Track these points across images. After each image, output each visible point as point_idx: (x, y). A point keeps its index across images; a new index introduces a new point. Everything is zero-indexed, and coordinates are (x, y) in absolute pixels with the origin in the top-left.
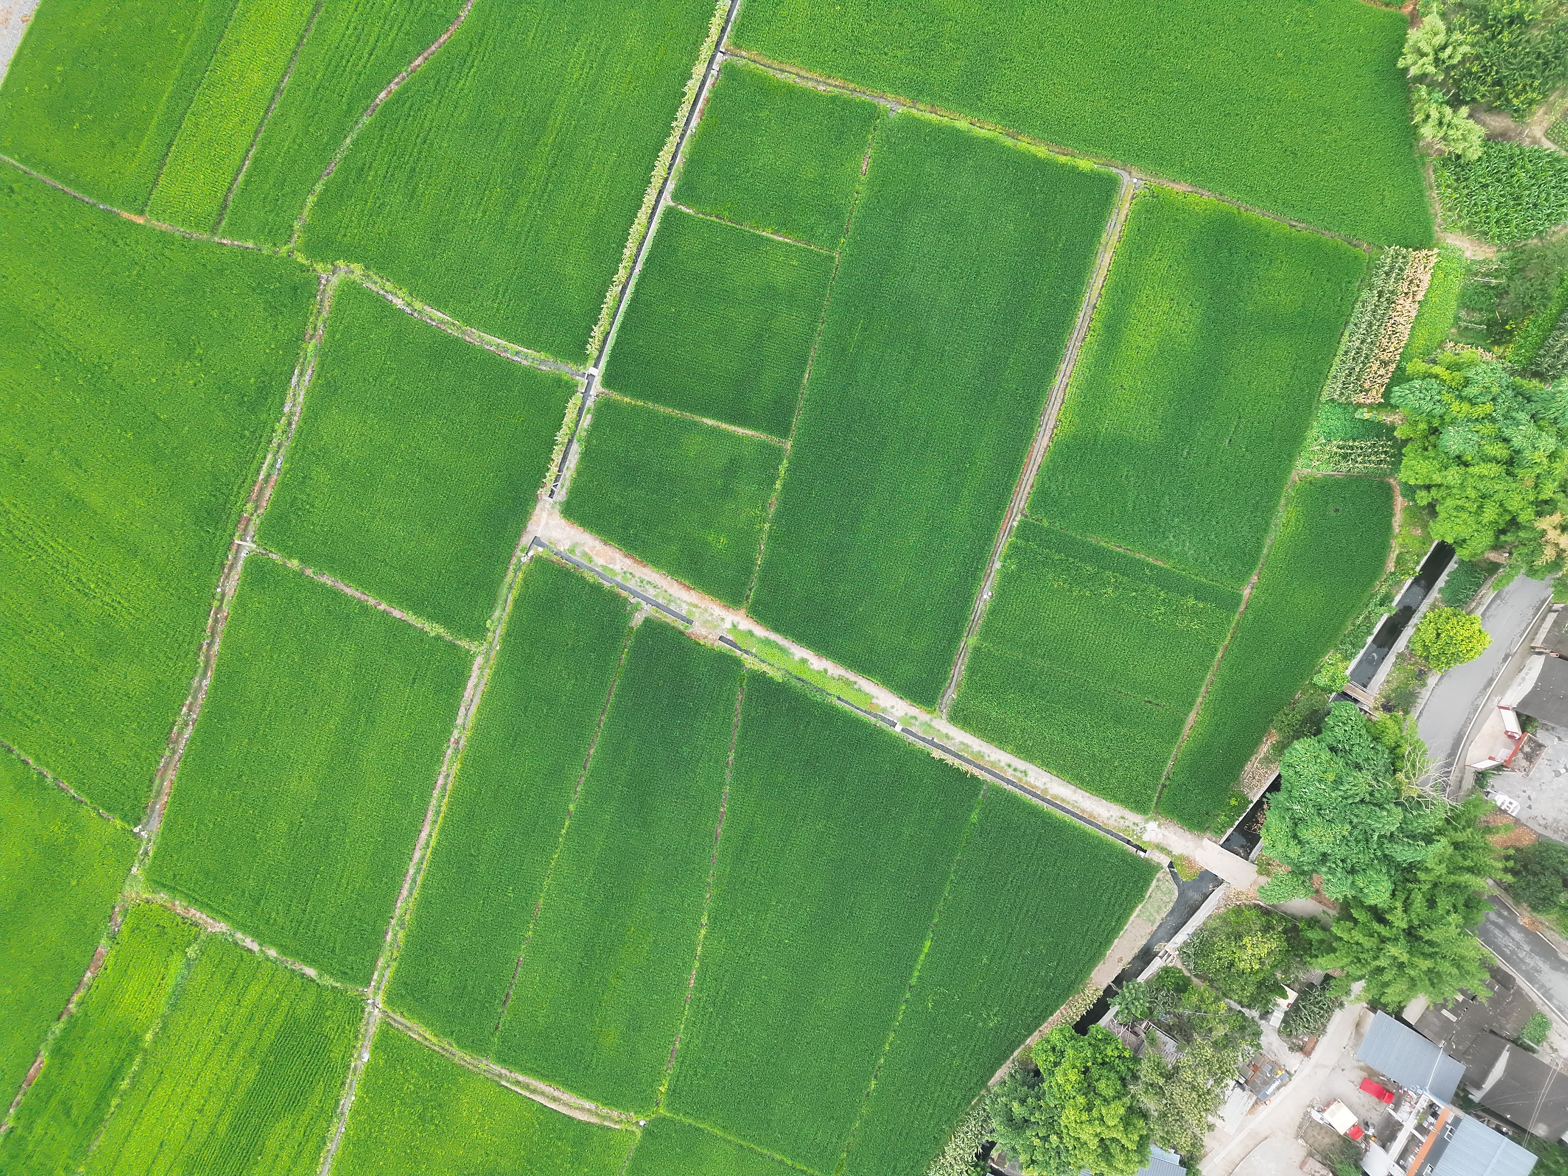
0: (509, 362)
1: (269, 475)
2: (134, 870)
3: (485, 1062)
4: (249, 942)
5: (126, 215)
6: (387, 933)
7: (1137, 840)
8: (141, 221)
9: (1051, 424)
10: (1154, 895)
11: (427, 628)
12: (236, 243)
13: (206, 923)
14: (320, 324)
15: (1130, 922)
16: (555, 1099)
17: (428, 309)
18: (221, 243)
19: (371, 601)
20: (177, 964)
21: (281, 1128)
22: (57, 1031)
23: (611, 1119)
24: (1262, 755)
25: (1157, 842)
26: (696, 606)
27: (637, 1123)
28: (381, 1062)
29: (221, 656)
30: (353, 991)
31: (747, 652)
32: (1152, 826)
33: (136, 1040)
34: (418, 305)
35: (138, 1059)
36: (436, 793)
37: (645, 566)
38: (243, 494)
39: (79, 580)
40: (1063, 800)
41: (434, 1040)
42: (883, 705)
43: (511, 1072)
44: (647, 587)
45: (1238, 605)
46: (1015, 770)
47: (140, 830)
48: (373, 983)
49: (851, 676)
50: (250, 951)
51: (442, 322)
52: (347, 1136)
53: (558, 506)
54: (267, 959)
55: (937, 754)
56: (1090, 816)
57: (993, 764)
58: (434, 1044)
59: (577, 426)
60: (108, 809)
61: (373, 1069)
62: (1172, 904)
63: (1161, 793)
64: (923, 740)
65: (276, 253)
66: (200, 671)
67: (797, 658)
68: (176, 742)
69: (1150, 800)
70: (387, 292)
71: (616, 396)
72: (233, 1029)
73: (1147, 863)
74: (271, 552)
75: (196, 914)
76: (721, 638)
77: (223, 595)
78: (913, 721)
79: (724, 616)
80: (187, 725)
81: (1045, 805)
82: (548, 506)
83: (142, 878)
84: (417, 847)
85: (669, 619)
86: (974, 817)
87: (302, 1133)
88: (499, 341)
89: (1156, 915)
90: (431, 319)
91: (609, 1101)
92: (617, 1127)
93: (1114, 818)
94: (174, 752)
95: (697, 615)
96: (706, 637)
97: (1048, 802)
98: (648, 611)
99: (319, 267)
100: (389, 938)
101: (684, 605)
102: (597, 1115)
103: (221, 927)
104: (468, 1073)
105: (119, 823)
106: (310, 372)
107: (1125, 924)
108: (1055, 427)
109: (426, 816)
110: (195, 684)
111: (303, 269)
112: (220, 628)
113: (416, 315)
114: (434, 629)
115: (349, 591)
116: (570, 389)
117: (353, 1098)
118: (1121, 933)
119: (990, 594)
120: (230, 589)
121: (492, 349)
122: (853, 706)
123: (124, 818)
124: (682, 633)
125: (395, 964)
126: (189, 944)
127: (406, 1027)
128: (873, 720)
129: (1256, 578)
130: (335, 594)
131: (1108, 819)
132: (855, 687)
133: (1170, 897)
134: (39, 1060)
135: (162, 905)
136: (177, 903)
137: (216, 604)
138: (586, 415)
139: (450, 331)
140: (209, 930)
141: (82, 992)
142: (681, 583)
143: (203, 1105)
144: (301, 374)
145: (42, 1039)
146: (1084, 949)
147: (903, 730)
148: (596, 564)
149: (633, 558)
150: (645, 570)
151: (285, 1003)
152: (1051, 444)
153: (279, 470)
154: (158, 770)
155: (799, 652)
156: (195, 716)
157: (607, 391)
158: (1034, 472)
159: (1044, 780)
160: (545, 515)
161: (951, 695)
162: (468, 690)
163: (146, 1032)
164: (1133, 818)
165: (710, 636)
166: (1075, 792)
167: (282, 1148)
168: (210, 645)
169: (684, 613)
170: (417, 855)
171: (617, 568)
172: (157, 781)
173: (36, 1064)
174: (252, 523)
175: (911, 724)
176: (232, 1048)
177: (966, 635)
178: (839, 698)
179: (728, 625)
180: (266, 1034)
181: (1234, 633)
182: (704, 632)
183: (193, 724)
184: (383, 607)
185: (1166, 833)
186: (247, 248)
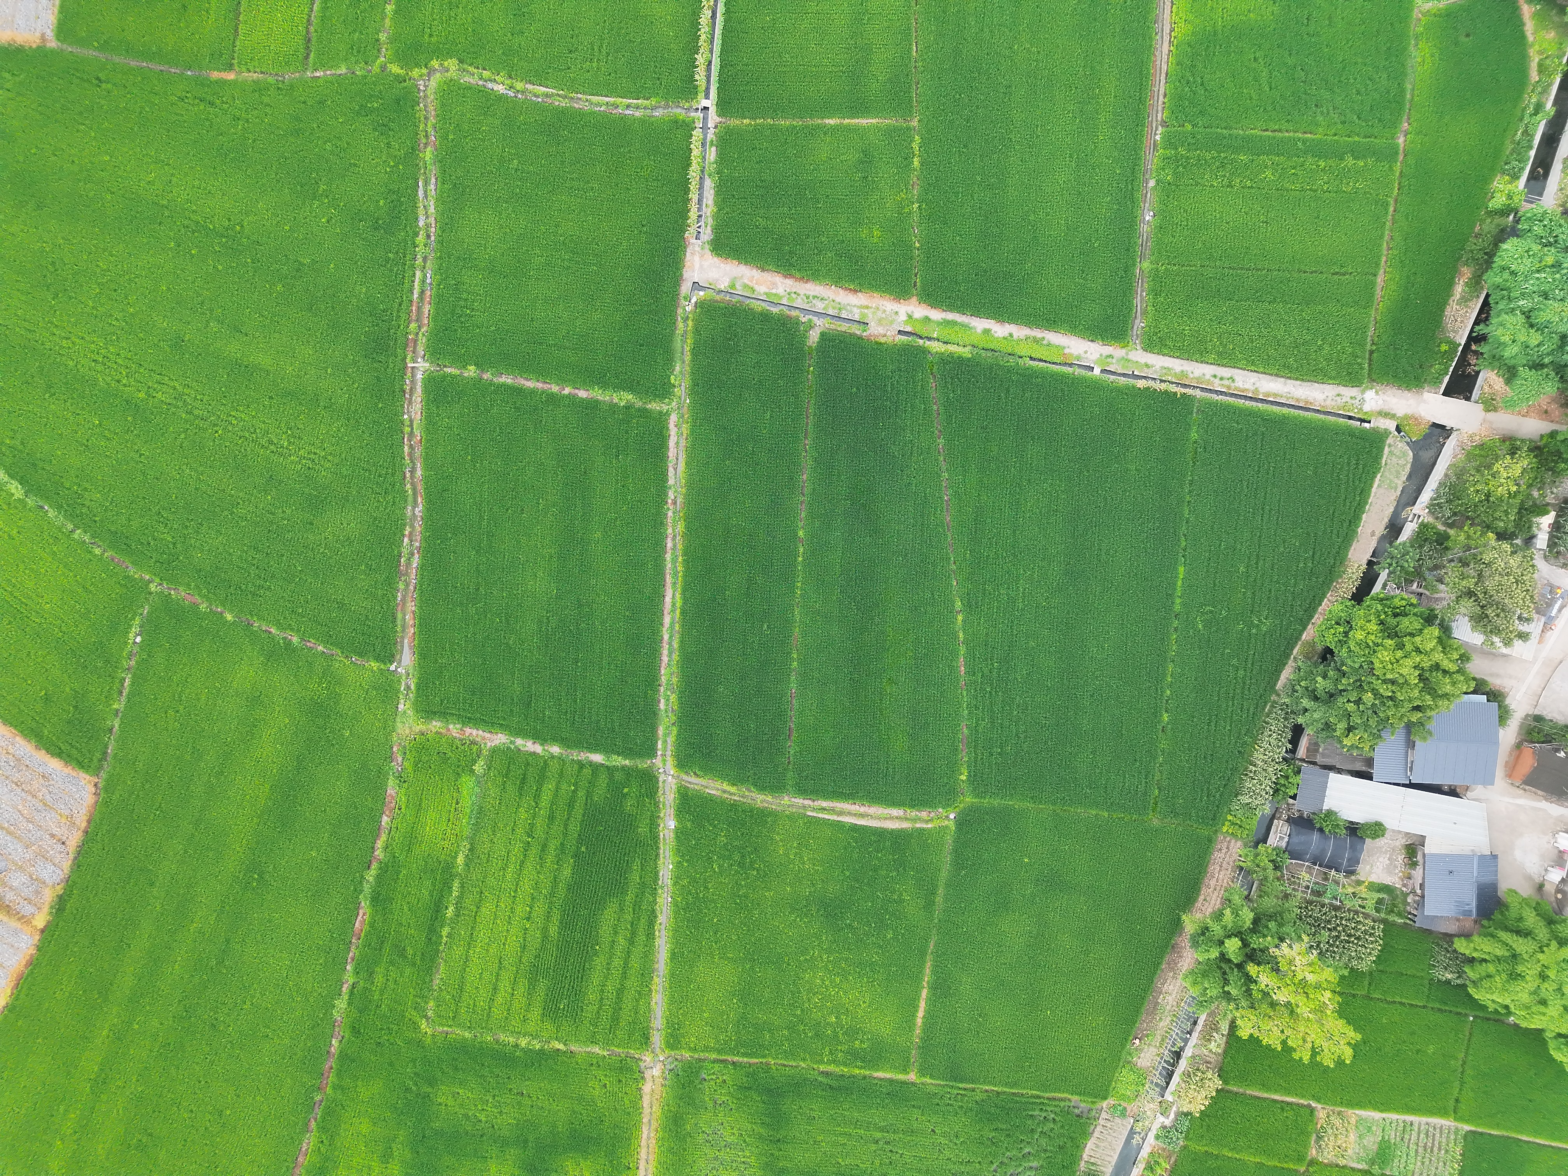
0: (623, 118)
1: (422, 292)
2: (401, 707)
3: (786, 798)
4: (530, 746)
5: (215, 75)
6: (659, 701)
7: (1358, 412)
8: (231, 76)
9: (1167, 29)
10: (1389, 461)
11: (616, 400)
12: (328, 73)
13: (484, 738)
14: (429, 130)
15: (1372, 494)
16: (862, 816)
17: (530, 87)
18: (314, 77)
19: (555, 389)
20: (467, 783)
21: (609, 914)
22: (371, 879)
23: (920, 820)
24: (1458, 296)
25: (1378, 409)
26: (867, 307)
27: (947, 817)
28: (689, 825)
29: (426, 479)
30: (643, 764)
31: (929, 339)
32: (1370, 395)
33: (448, 867)
34: (519, 86)
35: (456, 885)
36: (668, 557)
37: (807, 281)
38: (404, 316)
39: (271, 442)
40: (1275, 395)
41: (733, 789)
42: (1076, 353)
43: (814, 801)
44: (814, 302)
45: (1397, 153)
46: (1221, 379)
47: (397, 668)
48: (659, 753)
49: (1038, 333)
50: (534, 753)
51: (547, 95)
52: (675, 904)
53: (707, 246)
54: (553, 757)
55: (1141, 384)
56: (1307, 402)
57: (1198, 379)
58: (731, 794)
59: (704, 162)
60: (361, 654)
61: (681, 834)
62: (1409, 466)
63: (1370, 360)
64: (1124, 375)
65: (370, 71)
66: (410, 499)
67: (979, 330)
68: (407, 574)
69: (1362, 369)
70: (486, 81)
71: (734, 122)
72: (539, 832)
73: (1375, 431)
74: (445, 366)
75: (474, 733)
76: (899, 331)
77: (411, 421)
78: (1109, 360)
79: (897, 310)
80: (413, 554)
81: (1260, 405)
82: (697, 249)
83: (410, 713)
84: (665, 612)
85: (844, 327)
86: (1194, 435)
87: (631, 913)
88: (607, 99)
89: (1396, 481)
90: (535, 96)
91: (915, 803)
92: (930, 826)
93: (1330, 398)
94: (407, 585)
95: (870, 316)
96: (885, 336)
97: (1262, 401)
98: (821, 324)
99: (415, 73)
100: (662, 706)
101: (855, 310)
102: (906, 819)
103: (500, 739)
104: (774, 814)
105: (374, 665)
106: (433, 180)
107: (1369, 498)
108: (1171, 31)
109: (665, 581)
110: (409, 512)
111: (400, 79)
112: (418, 453)
113: (520, 96)
114: (623, 398)
115: (530, 384)
116: (687, 127)
117: (671, 867)
118: (1367, 507)
119: (1151, 214)
120: (416, 413)
121: (602, 109)
122: (1045, 361)
123: (378, 659)
124: (860, 338)
125: (675, 730)
126: (474, 762)
127: (702, 786)
128: (1070, 370)
129: (1406, 124)
130: (518, 391)
131: (1325, 400)
132: (1044, 342)
133: (1406, 460)
134: (361, 912)
135: (437, 733)
136: (451, 726)
137: (407, 430)
138: (710, 149)
139: (557, 103)
140: (489, 744)
141: (384, 837)
142: (846, 289)
143: (530, 912)
144: (426, 183)
145: (358, 891)
146: (1335, 532)
147: (1103, 371)
148: (759, 293)
149: (793, 277)
150: (809, 286)
151: (581, 794)
152: (1172, 48)
153: (431, 284)
154: (398, 605)
155: (980, 324)
156: (417, 544)
157: (724, 120)
158: (1163, 81)
159: (1252, 381)
160: (697, 258)
161: (1140, 324)
162: (671, 450)
163: (456, 857)
164: (1348, 392)
165: (889, 333)
166: (1285, 384)
167: (616, 933)
168: (413, 471)
169: (857, 318)
170: (667, 620)
171: (780, 291)
172: (399, 615)
173: (359, 918)
174: (419, 343)
175: (1108, 364)
176: (543, 850)
177: (1138, 260)
178: (1031, 358)
179: (903, 317)
180: (571, 827)
181: (1399, 184)
182: (881, 330)
183: (418, 552)
184: (567, 391)
185: (1386, 398)
186: (340, 75)
